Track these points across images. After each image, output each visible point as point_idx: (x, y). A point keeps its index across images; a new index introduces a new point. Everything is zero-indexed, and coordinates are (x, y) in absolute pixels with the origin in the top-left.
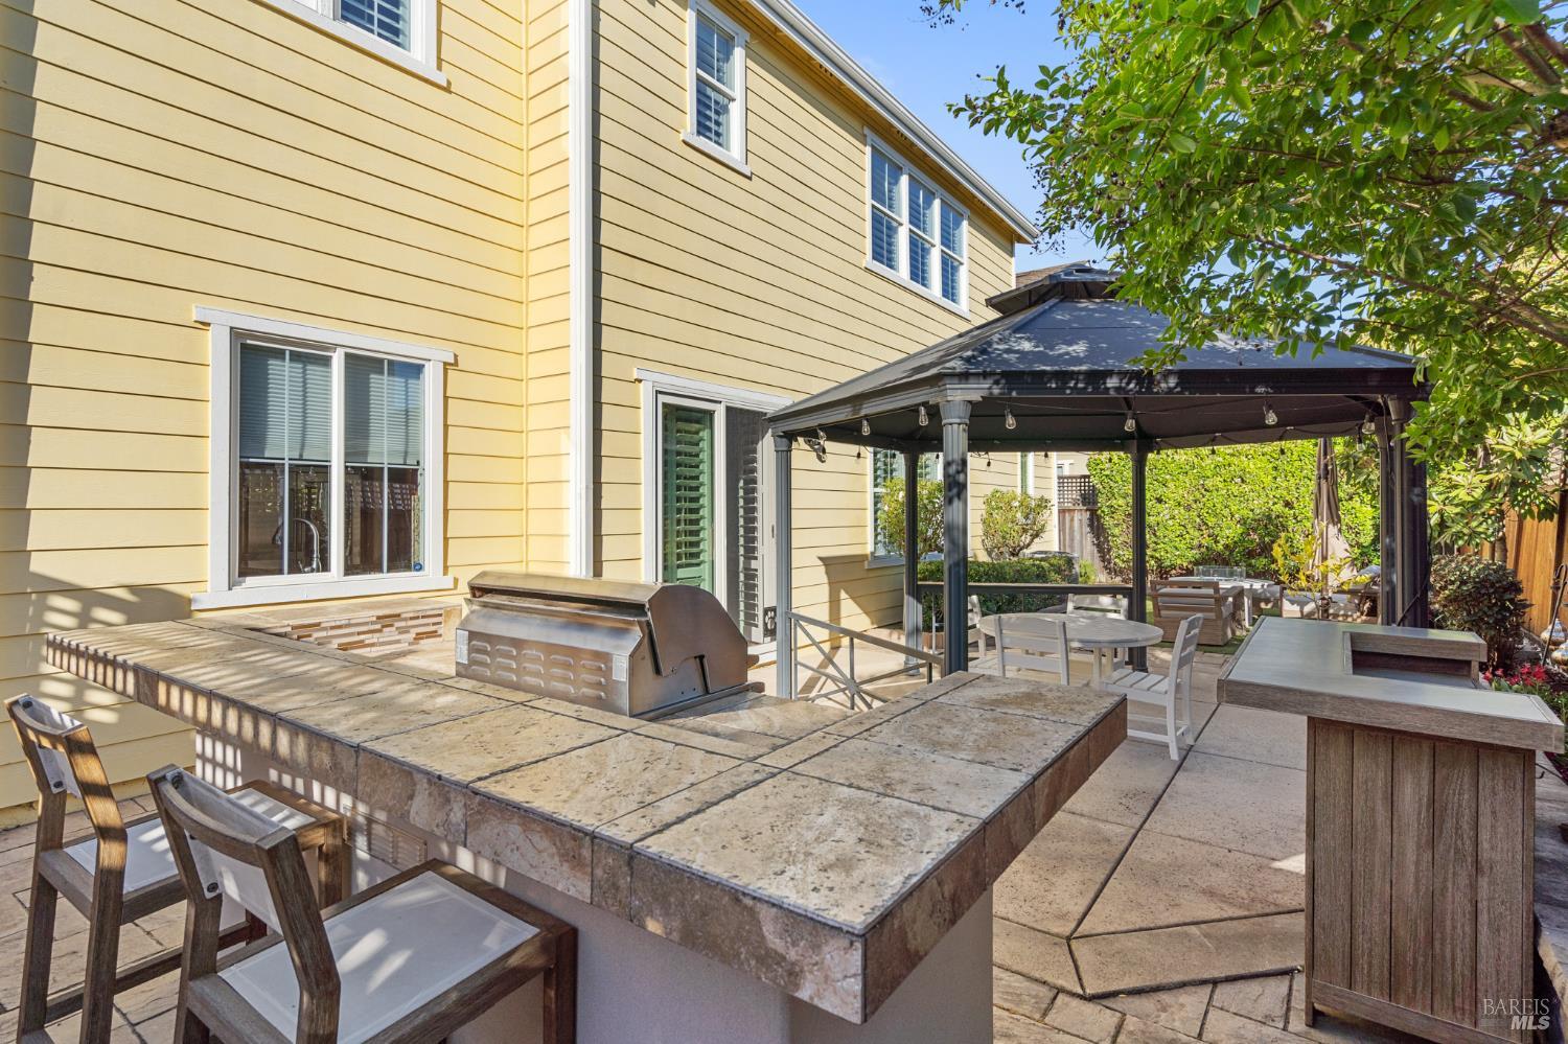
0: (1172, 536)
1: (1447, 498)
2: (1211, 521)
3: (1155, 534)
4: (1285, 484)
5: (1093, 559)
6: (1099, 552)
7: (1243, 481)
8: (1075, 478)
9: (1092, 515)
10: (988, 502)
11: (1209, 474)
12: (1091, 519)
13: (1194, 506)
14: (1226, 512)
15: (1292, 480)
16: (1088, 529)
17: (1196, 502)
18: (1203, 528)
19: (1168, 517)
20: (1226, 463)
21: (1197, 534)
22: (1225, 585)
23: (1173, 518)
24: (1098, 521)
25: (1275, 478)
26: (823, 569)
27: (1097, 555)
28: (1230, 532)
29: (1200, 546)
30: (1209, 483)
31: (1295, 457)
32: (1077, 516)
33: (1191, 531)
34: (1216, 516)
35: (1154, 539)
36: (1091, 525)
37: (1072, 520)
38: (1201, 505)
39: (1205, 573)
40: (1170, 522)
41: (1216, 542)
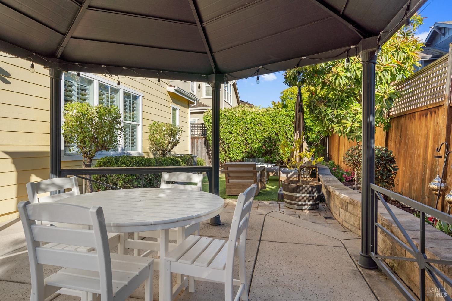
0: (235, 147)
1: (353, 119)
2: (250, 141)
3: (229, 148)
4: (275, 126)
5: (205, 158)
6: (208, 155)
7: (261, 125)
8: (199, 124)
9: (205, 140)
10: (151, 128)
11: (249, 122)
12: (205, 142)
13: (244, 135)
14: (255, 137)
15: (278, 125)
16: (204, 146)
17: (244, 133)
18: (247, 144)
19: (234, 140)
20: (255, 117)
21: (244, 147)
22: (259, 166)
23: (236, 140)
24: (208, 142)
25: (272, 124)
26: (10, 160)
27: (207, 156)
28: (256, 145)
29: (246, 152)
30: (249, 126)
31: (279, 116)
32: (199, 140)
33: (242, 146)
34: (251, 139)
35: (228, 149)
36: (205, 144)
37: (197, 142)
38: (246, 135)
39: (248, 161)
40: (235, 142)
41: (251, 150)
